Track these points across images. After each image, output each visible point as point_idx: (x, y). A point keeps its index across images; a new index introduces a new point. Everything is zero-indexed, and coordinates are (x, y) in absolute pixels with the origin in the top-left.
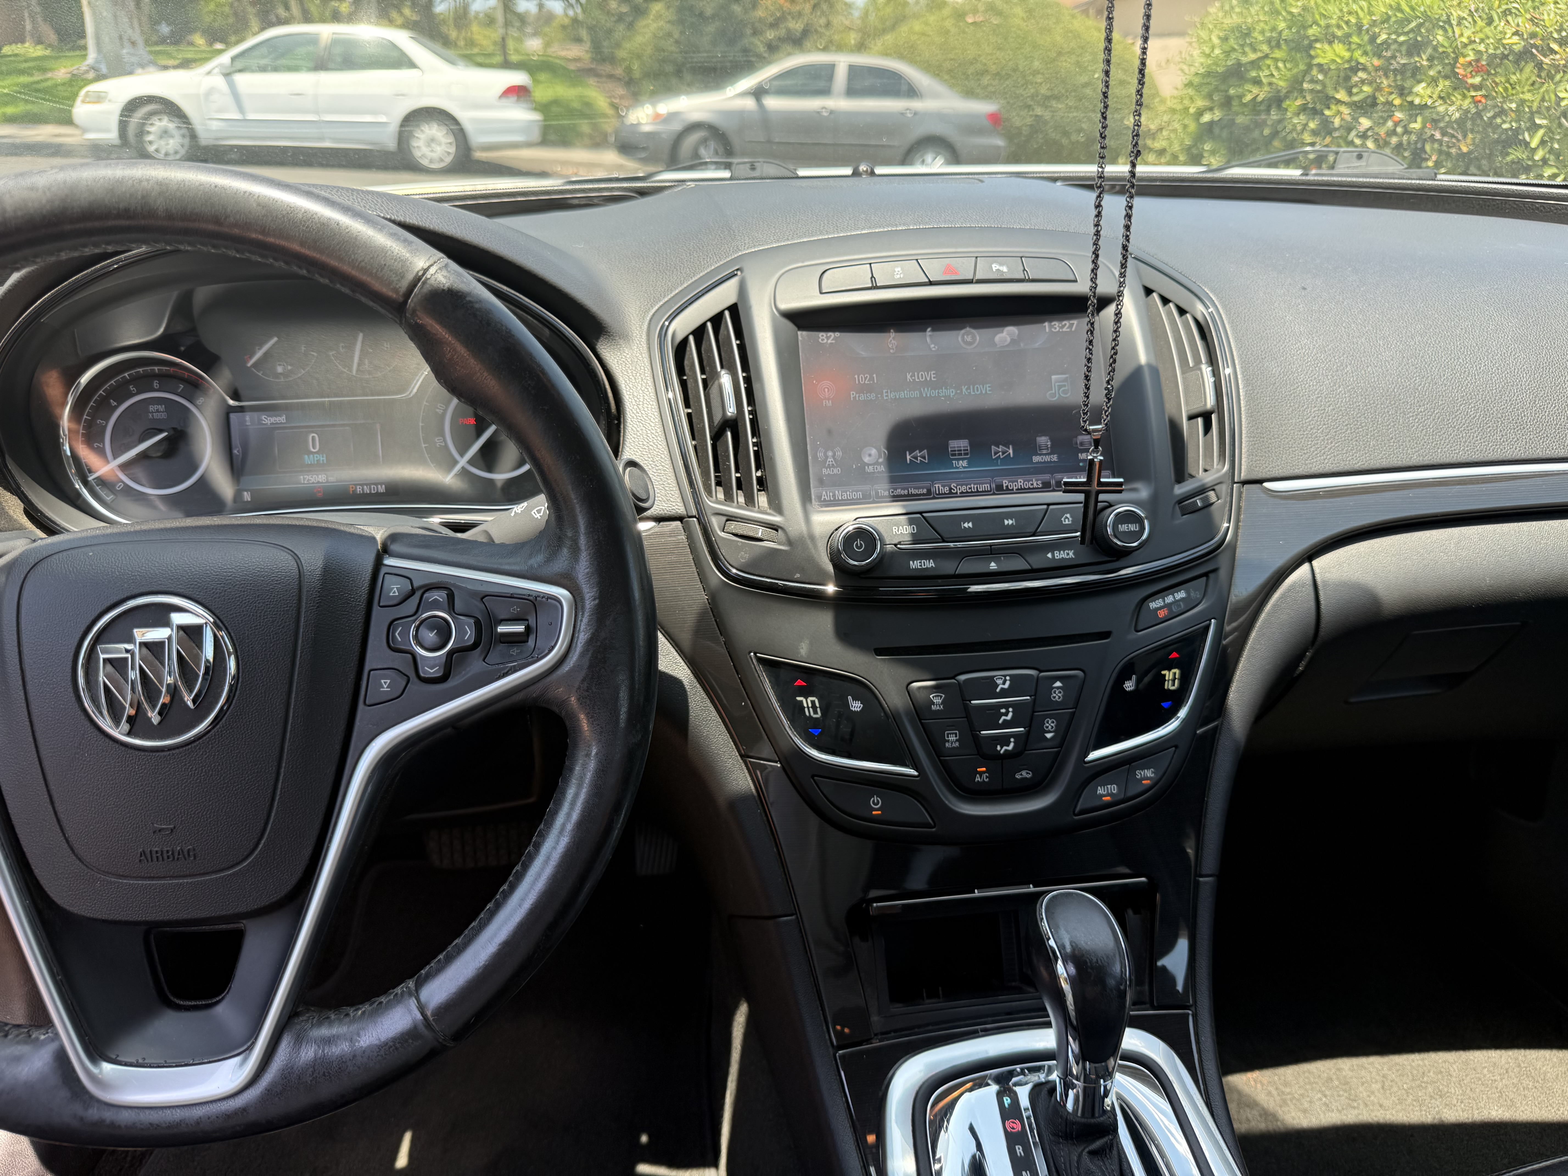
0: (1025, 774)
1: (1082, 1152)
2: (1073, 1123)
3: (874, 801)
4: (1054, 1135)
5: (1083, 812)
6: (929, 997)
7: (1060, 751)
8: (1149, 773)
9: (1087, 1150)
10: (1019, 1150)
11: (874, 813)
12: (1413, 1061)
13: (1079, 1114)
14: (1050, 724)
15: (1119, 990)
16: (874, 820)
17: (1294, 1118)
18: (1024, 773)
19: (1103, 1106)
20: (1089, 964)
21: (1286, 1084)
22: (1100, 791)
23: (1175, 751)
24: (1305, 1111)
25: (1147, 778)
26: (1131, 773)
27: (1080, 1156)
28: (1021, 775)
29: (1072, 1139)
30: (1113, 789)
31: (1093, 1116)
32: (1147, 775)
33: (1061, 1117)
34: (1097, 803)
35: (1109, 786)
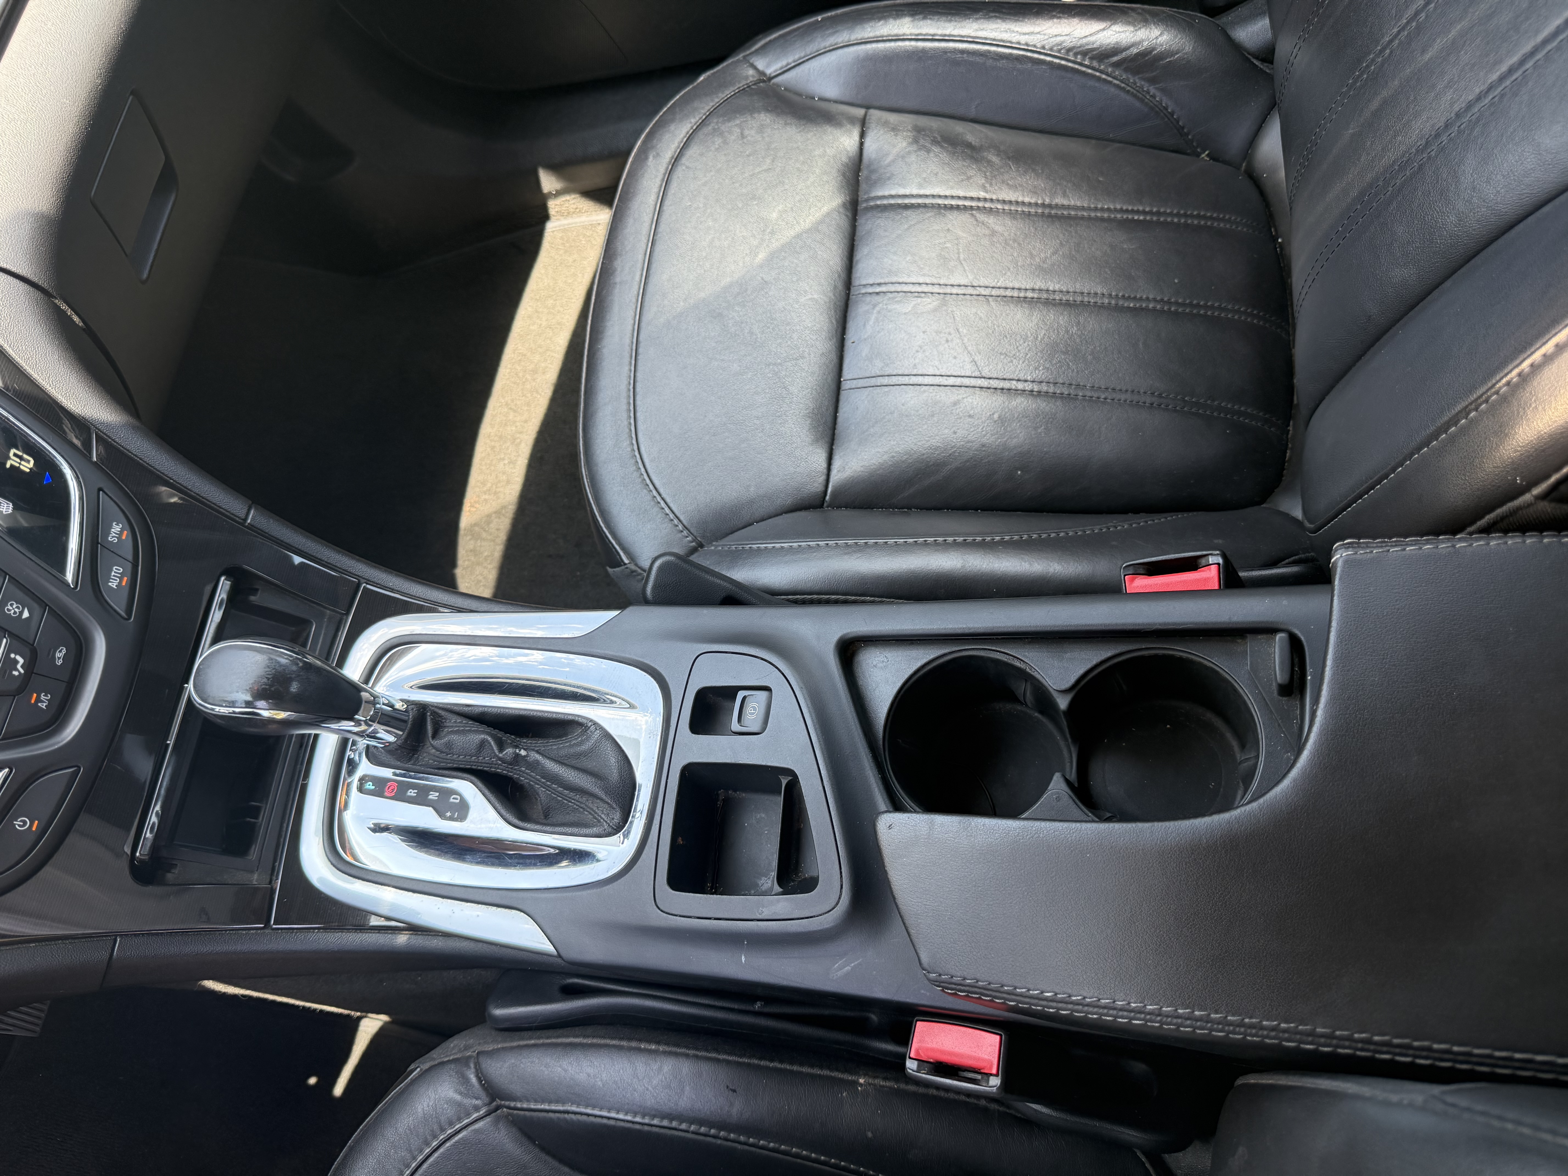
0: (60, 654)
1: (431, 744)
2: (406, 739)
3: (19, 826)
4: (410, 760)
5: (129, 612)
6: (257, 818)
7: (49, 607)
8: (116, 528)
9: (431, 740)
10: (412, 793)
11: (34, 829)
12: (504, 375)
13: (401, 733)
14: (12, 609)
15: (302, 668)
16: (43, 832)
17: (510, 494)
18: (58, 655)
19: (401, 711)
20: (267, 687)
21: (484, 483)
22: (113, 584)
23: (104, 492)
24: (508, 482)
25: (121, 532)
26: (108, 547)
27: (432, 746)
28: (59, 658)
29: (419, 746)
30: (117, 570)
31: (405, 722)
32: (116, 531)
33: (396, 749)
34: (125, 594)
35: (113, 574)
